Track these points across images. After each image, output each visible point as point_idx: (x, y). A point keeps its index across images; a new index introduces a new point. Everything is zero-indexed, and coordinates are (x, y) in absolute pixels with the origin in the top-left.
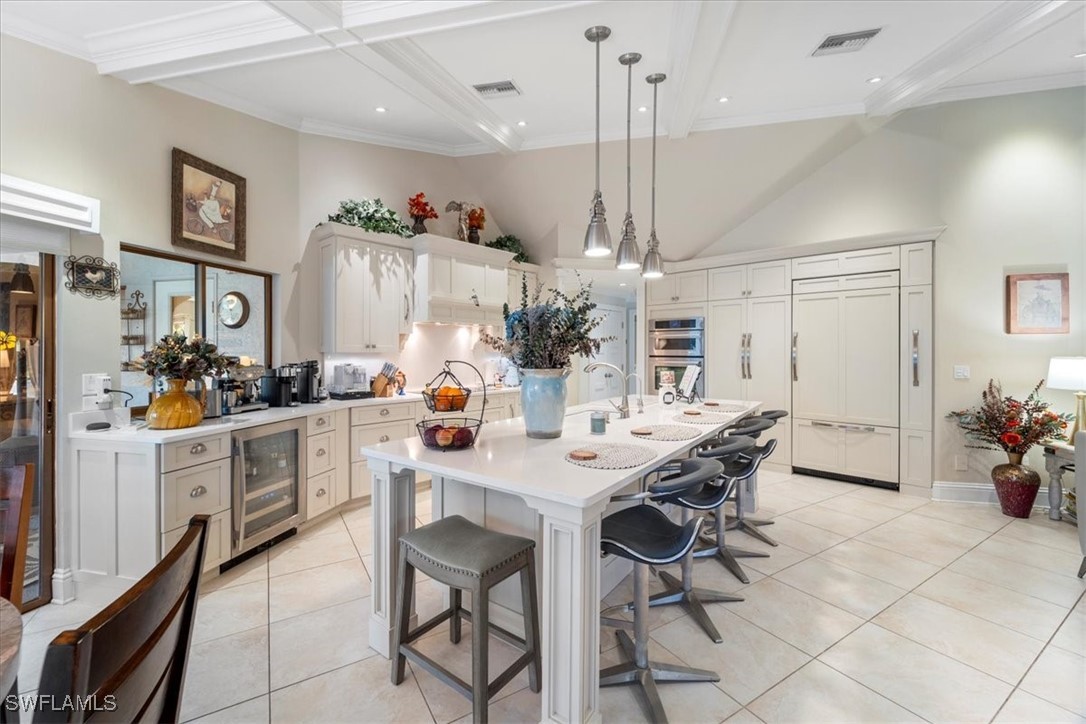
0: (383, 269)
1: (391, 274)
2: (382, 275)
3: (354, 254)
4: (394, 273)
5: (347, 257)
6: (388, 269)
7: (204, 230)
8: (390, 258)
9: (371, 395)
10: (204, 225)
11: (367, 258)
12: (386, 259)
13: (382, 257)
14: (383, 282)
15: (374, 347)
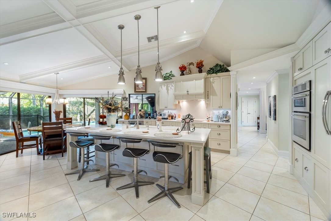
0: (169, 88)
1: (171, 89)
2: (169, 90)
3: (163, 86)
4: (172, 89)
5: (162, 88)
6: (170, 88)
7: (140, 89)
8: (171, 85)
9: (167, 119)
10: (140, 88)
11: (165, 87)
12: (170, 86)
13: (169, 85)
14: (169, 91)
15: (167, 107)
